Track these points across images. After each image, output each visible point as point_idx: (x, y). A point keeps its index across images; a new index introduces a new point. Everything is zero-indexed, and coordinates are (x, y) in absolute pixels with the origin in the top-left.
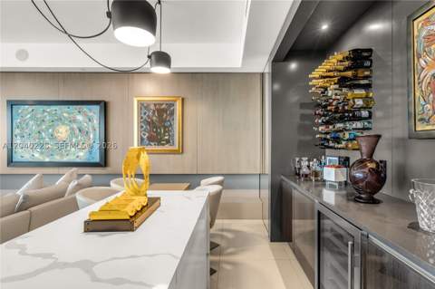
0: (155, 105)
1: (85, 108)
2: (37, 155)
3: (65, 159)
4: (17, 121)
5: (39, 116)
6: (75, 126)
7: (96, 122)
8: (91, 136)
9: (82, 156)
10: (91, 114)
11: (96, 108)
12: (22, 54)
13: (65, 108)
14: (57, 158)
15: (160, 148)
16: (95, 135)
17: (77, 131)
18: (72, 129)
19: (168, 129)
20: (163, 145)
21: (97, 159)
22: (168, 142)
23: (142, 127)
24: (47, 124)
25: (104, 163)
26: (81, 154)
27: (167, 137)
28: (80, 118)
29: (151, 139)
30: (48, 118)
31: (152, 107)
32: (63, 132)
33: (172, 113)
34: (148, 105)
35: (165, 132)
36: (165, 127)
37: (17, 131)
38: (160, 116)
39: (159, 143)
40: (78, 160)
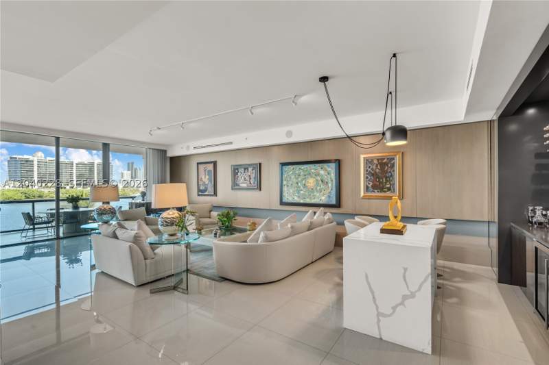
0: (378, 160)
1: (325, 165)
2: (296, 198)
3: (313, 201)
4: (285, 176)
5: (297, 172)
6: (319, 178)
7: (333, 176)
8: (330, 185)
9: (323, 199)
10: (329, 169)
11: (333, 165)
12: (289, 134)
13: (312, 166)
14: (308, 201)
15: (382, 194)
16: (332, 185)
17: (320, 182)
18: (317, 180)
19: (390, 178)
20: (385, 192)
21: (334, 202)
22: (389, 189)
23: (367, 178)
24: (302, 177)
25: (338, 205)
26: (323, 198)
27: (388, 186)
28: (322, 172)
29: (374, 187)
30: (302, 173)
31: (375, 162)
32: (311, 182)
33: (393, 166)
34: (372, 160)
35: (387, 181)
36: (386, 178)
37: (285, 183)
38: (382, 169)
39: (382, 190)
40: (321, 202)
